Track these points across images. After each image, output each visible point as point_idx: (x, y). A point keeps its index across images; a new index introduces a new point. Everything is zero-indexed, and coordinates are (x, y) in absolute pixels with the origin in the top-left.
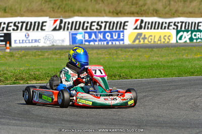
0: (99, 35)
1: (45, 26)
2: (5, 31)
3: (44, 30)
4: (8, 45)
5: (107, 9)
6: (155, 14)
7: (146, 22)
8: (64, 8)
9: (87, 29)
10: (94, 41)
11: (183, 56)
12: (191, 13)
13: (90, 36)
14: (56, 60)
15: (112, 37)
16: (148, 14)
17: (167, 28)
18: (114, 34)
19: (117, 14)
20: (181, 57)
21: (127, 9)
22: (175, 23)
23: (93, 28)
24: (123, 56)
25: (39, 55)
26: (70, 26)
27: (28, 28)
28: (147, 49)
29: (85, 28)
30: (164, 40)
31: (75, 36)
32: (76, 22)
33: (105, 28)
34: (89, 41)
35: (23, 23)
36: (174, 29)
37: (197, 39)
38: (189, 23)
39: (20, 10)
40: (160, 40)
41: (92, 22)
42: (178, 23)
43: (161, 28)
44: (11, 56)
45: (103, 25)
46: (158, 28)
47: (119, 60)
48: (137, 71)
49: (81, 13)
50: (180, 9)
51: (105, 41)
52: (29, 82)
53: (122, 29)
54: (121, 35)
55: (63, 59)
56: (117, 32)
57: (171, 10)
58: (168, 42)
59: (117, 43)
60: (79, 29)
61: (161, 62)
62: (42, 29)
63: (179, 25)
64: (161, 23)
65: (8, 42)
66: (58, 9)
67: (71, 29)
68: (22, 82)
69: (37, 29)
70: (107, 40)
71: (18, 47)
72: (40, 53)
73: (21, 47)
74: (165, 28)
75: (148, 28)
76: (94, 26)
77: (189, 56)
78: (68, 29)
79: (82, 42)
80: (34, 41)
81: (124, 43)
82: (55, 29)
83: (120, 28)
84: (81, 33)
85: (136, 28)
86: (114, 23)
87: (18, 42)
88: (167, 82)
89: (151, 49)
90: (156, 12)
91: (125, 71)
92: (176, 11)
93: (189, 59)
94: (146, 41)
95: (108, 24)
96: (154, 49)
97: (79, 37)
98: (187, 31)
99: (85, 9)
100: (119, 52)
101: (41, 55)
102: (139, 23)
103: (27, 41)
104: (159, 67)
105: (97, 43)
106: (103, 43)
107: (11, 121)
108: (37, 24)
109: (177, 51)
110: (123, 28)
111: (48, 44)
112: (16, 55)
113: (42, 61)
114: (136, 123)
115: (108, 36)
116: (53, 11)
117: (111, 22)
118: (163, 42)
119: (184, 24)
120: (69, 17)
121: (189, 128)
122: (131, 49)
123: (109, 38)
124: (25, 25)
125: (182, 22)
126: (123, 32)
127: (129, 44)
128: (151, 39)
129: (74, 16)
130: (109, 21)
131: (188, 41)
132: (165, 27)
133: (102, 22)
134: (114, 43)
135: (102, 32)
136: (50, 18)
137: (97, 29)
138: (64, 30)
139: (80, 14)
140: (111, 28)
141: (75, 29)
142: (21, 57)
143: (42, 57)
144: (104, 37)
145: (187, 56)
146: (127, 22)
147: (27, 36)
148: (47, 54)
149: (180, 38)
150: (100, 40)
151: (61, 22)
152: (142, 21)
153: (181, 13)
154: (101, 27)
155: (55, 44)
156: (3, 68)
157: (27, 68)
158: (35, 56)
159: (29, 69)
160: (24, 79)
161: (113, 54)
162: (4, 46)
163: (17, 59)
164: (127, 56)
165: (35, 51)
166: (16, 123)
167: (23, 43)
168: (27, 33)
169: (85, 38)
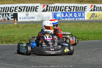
0: (70, 14)
1: (38, 9)
2: (14, 12)
3: (37, 11)
4: (16, 20)
7: (97, 7)
9: (63, 10)
10: (67, 18)
15: (77, 15)
16: (98, 2)
18: (79, 14)
19: (80, 2)
23: (66, 10)
24: (84, 27)
25: (34, 26)
26: (53, 9)
27: (28, 10)
28: (98, 23)
29: (62, 10)
31: (55, 15)
34: (64, 18)
35: (25, 7)
41: (66, 7)
44: (18, 27)
45: (72, 8)
47: (81, 29)
48: (92, 36)
51: (73, 18)
53: (83, 11)
54: (83, 15)
56: (80, 12)
59: (81, 19)
60: (58, 10)
62: (36, 11)
65: (16, 19)
67: (53, 11)
68: (24, 42)
69: (33, 11)
70: (75, 17)
71: (22, 21)
72: (35, 25)
73: (24, 21)
76: (67, 9)
79: (60, 19)
80: (31, 18)
81: (84, 19)
82: (44, 11)
83: (82, 10)
85: (91, 11)
87: (22, 18)
89: (100, 23)
91: (85, 35)
94: (97, 18)
95: (75, 8)
97: (58, 15)
100: (82, 24)
101: (35, 26)
103: (27, 18)
105: (68, 19)
106: (72, 19)
107: (17, 66)
108: (33, 8)
110: (84, 10)
112: (21, 26)
113: (36, 30)
114: (91, 66)
115: (75, 15)
120: (52, 3)
122: (88, 23)
123: (76, 16)
124: (26, 8)
126: (84, 12)
127: (87, 20)
128: (100, 17)
129: (55, 3)
133: (72, 7)
134: (79, 19)
135: (72, 12)
136: (41, 4)
137: (69, 10)
138: (49, 11)
139: (59, 2)
140: (77, 10)
141: (56, 11)
142: (23, 27)
143: (36, 27)
146: (86, 7)
147: (27, 15)
148: (39, 26)
150: (71, 17)
151: (48, 6)
154: (71, 9)
156: (13, 34)
157: (27, 34)
158: (32, 27)
159: (28, 35)
160: (25, 40)
161: (78, 26)
162: (14, 21)
163: (21, 28)
164: (86, 27)
165: (32, 24)
166: (20, 66)
167: (24, 19)
168: (27, 13)
169: (61, 16)
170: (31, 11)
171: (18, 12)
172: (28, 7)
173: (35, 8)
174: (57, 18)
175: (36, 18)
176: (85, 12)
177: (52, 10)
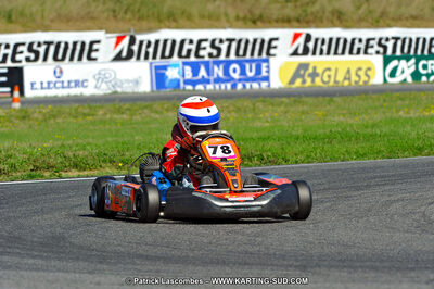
0: (216, 68)
1: (97, 50)
2: (9, 64)
3: (95, 59)
4: (16, 94)
5: (232, 13)
6: (337, 22)
7: (317, 40)
8: (139, 10)
9: (188, 56)
10: (205, 81)
11: (398, 111)
12: (414, 18)
13: (195, 72)
14: (122, 125)
15: (243, 72)
16: (322, 21)
17: (362, 51)
18: (248, 66)
19: (254, 22)
20: (395, 115)
21: (275, 11)
22: (380, 40)
23: (202, 53)
24: (267, 114)
25: (85, 115)
26: (151, 50)
27: (60, 56)
28: (321, 99)
29: (184, 53)
30: (357, 79)
31: (162, 71)
32: (166, 41)
33: (228, 54)
34: (194, 83)
35: (48, 44)
36: (378, 53)
37: (428, 76)
38: (411, 40)
39: (43, 17)
40: (349, 79)
41: (200, 42)
42: (387, 40)
43: (351, 53)
44: (24, 118)
45: (224, 47)
46: (343, 53)
47: (258, 124)
48: (298, 148)
49: (175, 20)
50: (391, 10)
51: (228, 81)
52: (63, 174)
53: (264, 56)
54: (264, 69)
55: (136, 123)
56: (254, 61)
57: (370, 12)
58: (365, 82)
59: (255, 85)
61: (351, 125)
62: (89, 58)
63: (390, 45)
64: (349, 41)
65: (17, 87)
66: (126, 13)
67: (154, 57)
68: (47, 174)
69: (80, 58)
70: (233, 79)
71: (39, 97)
72: (86, 111)
73: (46, 97)
74: (358, 53)
75: (321, 53)
76: (204, 48)
77: (412, 112)
78: (146, 57)
79: (179, 85)
80: (73, 84)
81: (269, 86)
82: (118, 58)
83: (260, 54)
84: (176, 66)
85: (295, 53)
86: (247, 42)
87: (38, 85)
88: (364, 170)
89: (327, 98)
90: (339, 18)
91: (272, 147)
92: (383, 14)
93: (411, 118)
94: (318, 81)
95: (234, 45)
96: (335, 99)
97: (172, 74)
98: (408, 58)
99: (183, 13)
100: (260, 105)
101: (89, 115)
102: (301, 40)
103: (58, 85)
104: (346, 137)
105: (210, 87)
106: (223, 86)
107: (25, 261)
108: (79, 47)
109: (385, 101)
110: (268, 54)
111: (104, 90)
112: (35, 115)
113: (91, 127)
114: (297, 260)
115: (235, 71)
116: (115, 17)
117: (240, 41)
118: (356, 82)
119: (399, 43)
120: (150, 30)
121: (413, 269)
122: (284, 99)
123: (236, 76)
125: (397, 39)
126: (267, 61)
127: (280, 88)
128: (329, 76)
129: (160, 28)
130: (237, 38)
131: (410, 80)
132: (359, 49)
133: (221, 41)
134: (248, 85)
135: (221, 62)
136: (107, 32)
137: (210, 55)
138: (138, 58)
139: (174, 24)
140: (241, 52)
141: (163, 56)
142: (45, 120)
143: (90, 118)
144: (226, 72)
145: (408, 113)
146: (277, 39)
147: (59, 73)
148: (101, 112)
149: (393, 74)
150: (218, 80)
151: (132, 41)
152: (308, 38)
153: (393, 19)
154: (219, 50)
155: (119, 90)
156: (7, 144)
157: (59, 143)
158: (76, 117)
159: (63, 145)
160: (52, 167)
161: (245, 111)
162: (9, 95)
163: (36, 123)
164: (276, 115)
165: (77, 105)
166: (34, 264)
167: (49, 88)
168: (58, 67)
169: (184, 76)
170: (72, 59)
171: (24, 63)
172: (62, 45)
173: (87, 47)
174: (167, 83)
175: (92, 83)
176: (271, 59)
177: (151, 55)
